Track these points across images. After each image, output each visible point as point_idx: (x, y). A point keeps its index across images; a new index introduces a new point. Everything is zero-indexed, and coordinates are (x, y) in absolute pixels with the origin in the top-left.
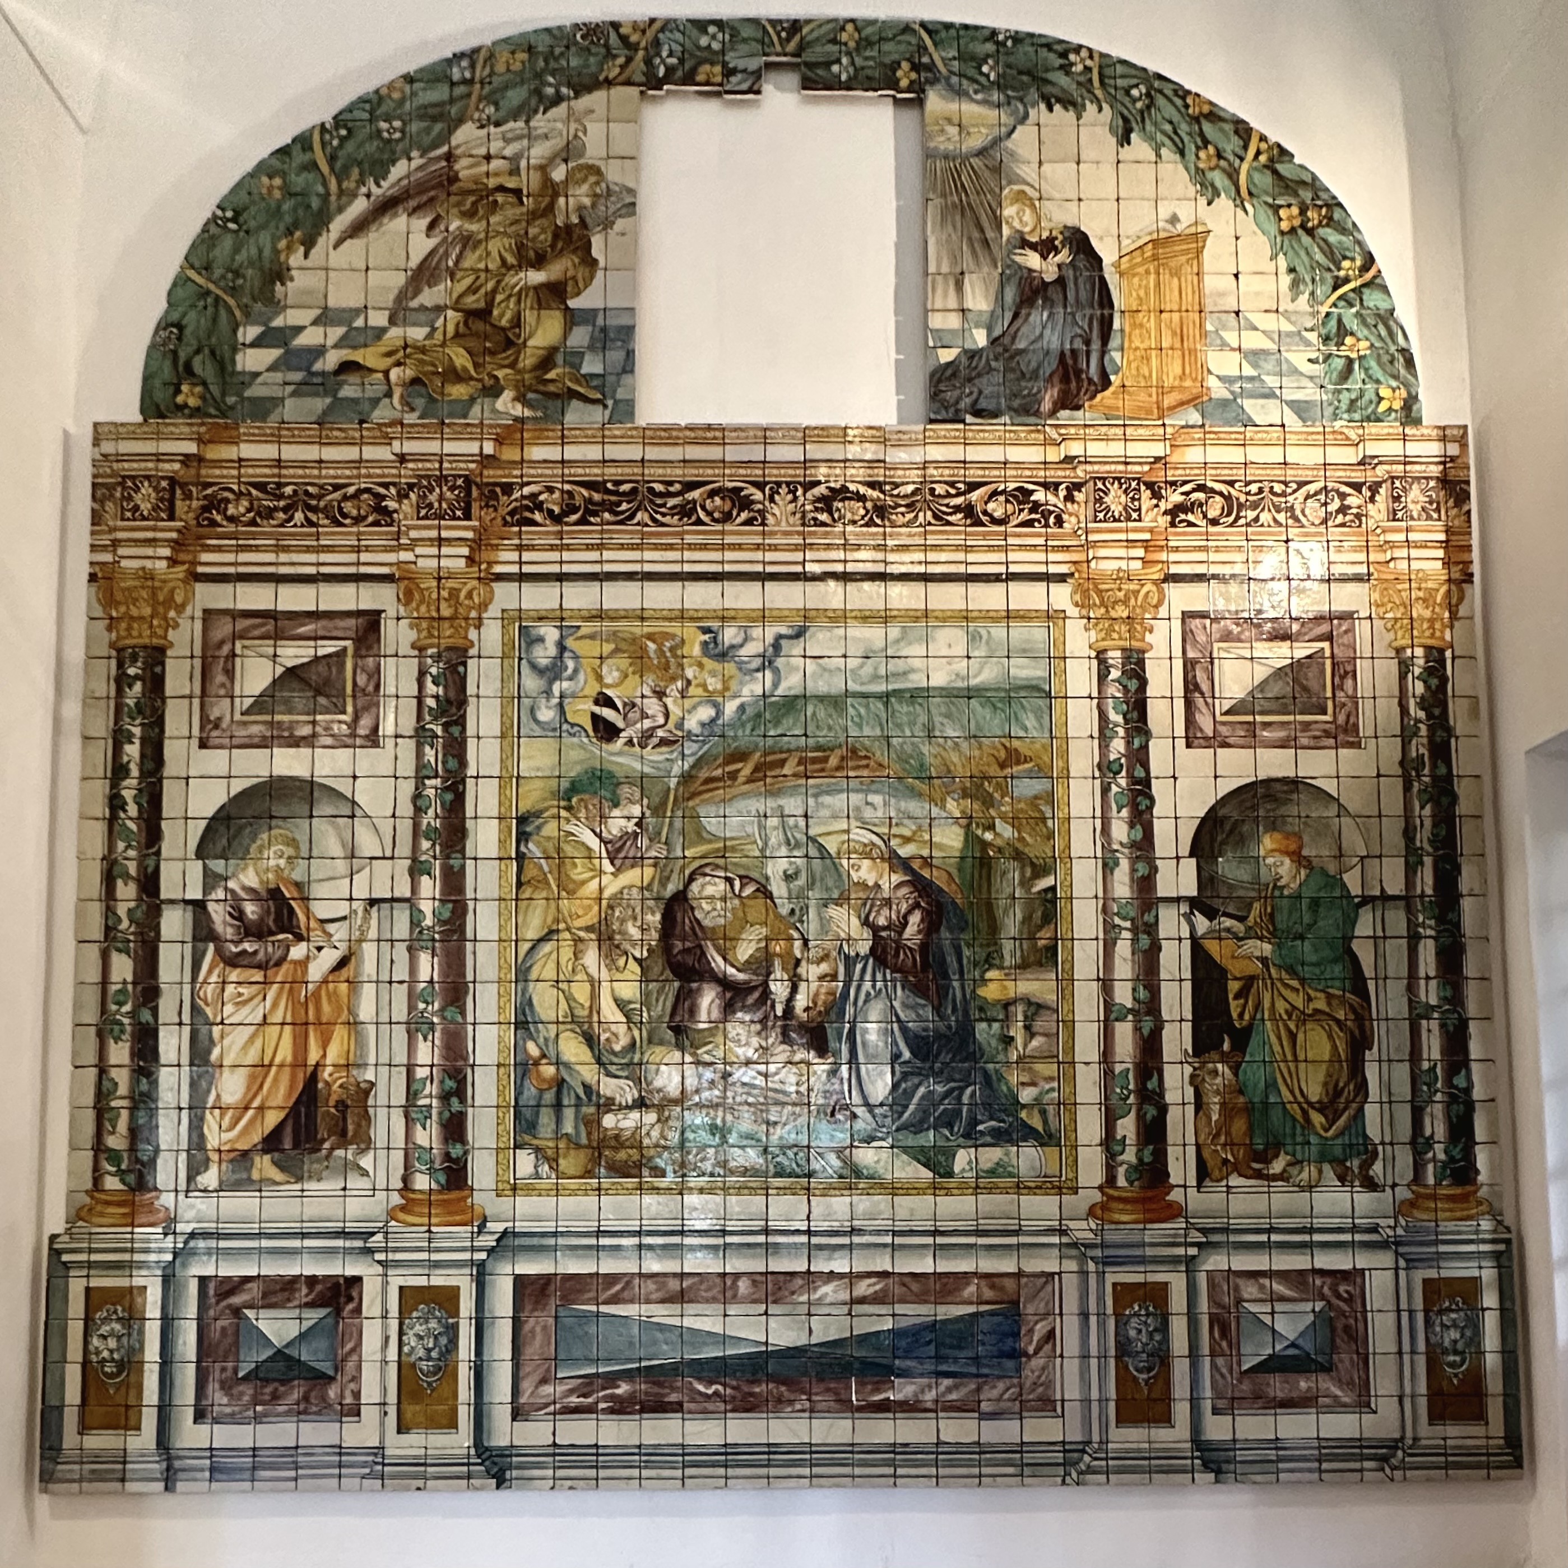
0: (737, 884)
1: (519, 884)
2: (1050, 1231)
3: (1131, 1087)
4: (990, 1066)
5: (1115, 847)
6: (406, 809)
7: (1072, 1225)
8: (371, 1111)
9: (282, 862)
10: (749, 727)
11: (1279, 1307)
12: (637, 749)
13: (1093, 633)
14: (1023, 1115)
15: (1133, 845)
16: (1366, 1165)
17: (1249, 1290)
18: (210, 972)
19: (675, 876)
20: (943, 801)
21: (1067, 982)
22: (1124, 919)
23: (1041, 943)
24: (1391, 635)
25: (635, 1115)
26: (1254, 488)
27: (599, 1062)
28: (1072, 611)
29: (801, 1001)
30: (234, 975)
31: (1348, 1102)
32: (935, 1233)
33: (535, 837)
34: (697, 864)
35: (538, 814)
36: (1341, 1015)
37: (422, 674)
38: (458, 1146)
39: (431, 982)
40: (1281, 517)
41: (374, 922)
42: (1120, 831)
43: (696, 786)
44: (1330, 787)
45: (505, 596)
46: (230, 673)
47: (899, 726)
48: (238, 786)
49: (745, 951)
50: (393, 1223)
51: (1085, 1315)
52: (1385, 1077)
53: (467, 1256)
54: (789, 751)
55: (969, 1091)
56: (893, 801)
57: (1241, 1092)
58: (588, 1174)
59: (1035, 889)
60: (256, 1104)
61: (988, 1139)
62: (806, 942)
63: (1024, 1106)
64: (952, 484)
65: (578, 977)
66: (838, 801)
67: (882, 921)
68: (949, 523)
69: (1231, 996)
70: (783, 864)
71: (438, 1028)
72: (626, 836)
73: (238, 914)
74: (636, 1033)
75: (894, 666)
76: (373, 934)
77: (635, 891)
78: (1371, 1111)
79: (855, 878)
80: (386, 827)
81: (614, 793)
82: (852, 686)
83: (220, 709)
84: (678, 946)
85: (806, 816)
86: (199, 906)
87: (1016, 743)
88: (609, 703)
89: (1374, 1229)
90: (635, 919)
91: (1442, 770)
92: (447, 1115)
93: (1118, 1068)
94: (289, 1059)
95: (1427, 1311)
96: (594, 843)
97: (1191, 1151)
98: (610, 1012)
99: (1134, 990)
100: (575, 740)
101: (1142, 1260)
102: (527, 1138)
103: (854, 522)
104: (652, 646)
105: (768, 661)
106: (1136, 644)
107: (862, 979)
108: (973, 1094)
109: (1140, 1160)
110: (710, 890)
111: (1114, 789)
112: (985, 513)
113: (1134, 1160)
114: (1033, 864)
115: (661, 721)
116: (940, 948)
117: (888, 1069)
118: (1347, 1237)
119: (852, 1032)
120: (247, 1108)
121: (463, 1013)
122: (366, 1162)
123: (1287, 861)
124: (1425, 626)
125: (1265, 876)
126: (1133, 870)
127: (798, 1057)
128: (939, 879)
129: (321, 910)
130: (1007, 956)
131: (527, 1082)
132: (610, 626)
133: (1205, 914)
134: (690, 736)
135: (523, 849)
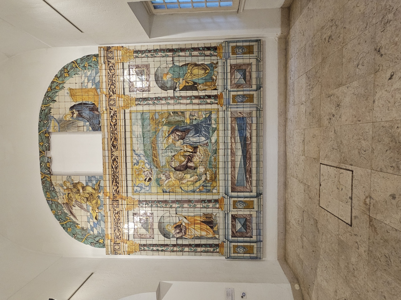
0: (173, 160)
1: (173, 192)
2: (224, 113)
3: (203, 100)
4: (200, 122)
5: (166, 103)
6: (162, 209)
7: (223, 109)
8: (207, 213)
9: (171, 227)
10: (149, 158)
11: (236, 78)
12: (152, 175)
13: (133, 106)
14: (207, 117)
15: (166, 100)
16: (214, 64)
17: (233, 82)
18: (187, 237)
20: (159, 129)
21: (187, 110)
22: (177, 101)
23: (181, 114)
24: (132, 59)
25: (207, 175)
26: (109, 81)
27: (200, 180)
28: (130, 109)
29: (190, 150)
30: (187, 233)
31: (205, 67)
32: (225, 130)
33: (166, 190)
36: (191, 68)
37: (142, 207)
38: (212, 201)
39: (188, 205)
40: (114, 76)
41: (179, 213)
42: (163, 102)
43: (158, 166)
44: (156, 69)
45: (130, 195)
46: (142, 235)
47: (148, 136)
48: (159, 233)
49: (183, 159)
50: (224, 210)
51: (237, 107)
52: (201, 61)
53: (228, 199)
54: (152, 152)
55: (203, 125)
56: (159, 137)
57: (203, 83)
58: (216, 182)
59: (173, 115)
60: (206, 230)
61: (211, 122)
62: (181, 150)
63: (206, 117)
64: (111, 128)
65: (187, 184)
66: (160, 145)
67: (178, 138)
68: (117, 128)
69: (189, 85)
70: (169, 153)
71: (195, 204)
72: (166, 176)
73: (179, 233)
74: (195, 175)
75: (139, 136)
76: (181, 213)
77: (174, 175)
78: (206, 63)
79: (171, 142)
80: (165, 212)
81: (159, 178)
82: (142, 143)
83: (148, 236)
84: (182, 169)
85: (162, 150)
86: (177, 238)
87: (150, 118)
88: (146, 179)
89: (224, 62)
90: (178, 175)
91: (153, 51)
92: (208, 202)
93: (200, 102)
94: (200, 225)
95: (237, 54)
96: (167, 181)
97: (212, 91)
98: (192, 179)
99: (188, 100)
101: (229, 99)
102: (211, 191)
103: (117, 143)
104: (137, 173)
105: (139, 156)
106: (135, 99)
107: (187, 141)
110: (174, 164)
111: (157, 103)
112: (115, 123)
113: (214, 100)
114: (169, 115)
115: (148, 171)
116: (182, 129)
117: (200, 137)
118: (225, 67)
119: (194, 143)
120: (207, 231)
121: (193, 200)
122: (215, 214)
123: (167, 76)
124: (130, 54)
125: (170, 79)
126: (169, 100)
127: (199, 151)
128: (171, 130)
129: (178, 221)
130: (183, 119)
131: (203, 191)
132: (134, 179)
133: (176, 89)
134: (150, 167)
135: (168, 192)
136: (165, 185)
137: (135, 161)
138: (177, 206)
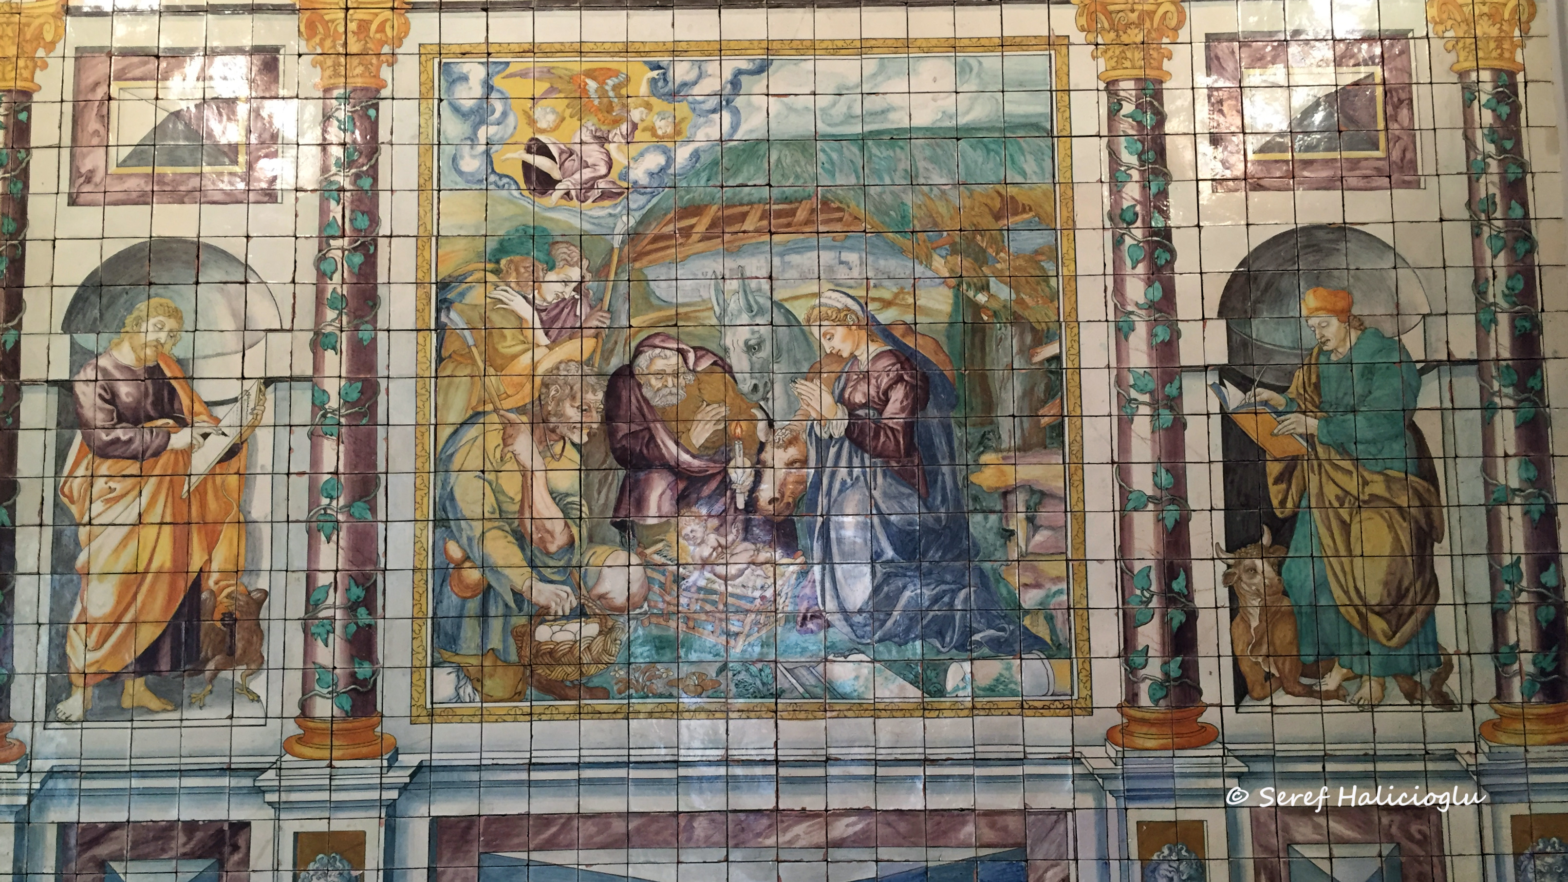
0: (691, 356)
1: (440, 359)
2: (1060, 759)
3: (1154, 588)
4: (987, 566)
5: (1130, 308)
6: (307, 274)
7: (1087, 752)
8: (264, 625)
9: (163, 336)
10: (704, 176)
11: (1337, 851)
12: (575, 202)
13: (1101, 61)
14: (1027, 622)
15: (1152, 306)
16: (1440, 678)
17: (1302, 830)
18: (76, 464)
19: (619, 348)
20: (929, 257)
21: (1075, 466)
22: (1142, 391)
23: (1044, 421)
24: (1452, 57)
25: (574, 626)
27: (532, 565)
28: (1078, 37)
29: (766, 491)
30: (105, 468)
31: (1415, 605)
32: (926, 762)
33: (457, 305)
34: (644, 335)
35: (461, 279)
36: (1403, 501)
37: (327, 118)
38: (366, 665)
39: (336, 473)
41: (269, 405)
42: (1136, 290)
43: (643, 244)
44: (1384, 233)
45: (423, 28)
46: (105, 119)
47: (877, 173)
48: (112, 249)
49: (700, 434)
50: (288, 757)
51: (1104, 861)
52: (1459, 574)
53: (374, 795)
54: (751, 204)
55: (962, 594)
56: (870, 259)
57: (1285, 594)
58: (518, 696)
59: (1037, 359)
60: (128, 618)
61: (986, 651)
62: (771, 424)
63: (1027, 612)
65: (507, 466)
66: (808, 260)
67: (859, 398)
69: (1270, 481)
70: (744, 333)
71: (344, 527)
72: (562, 304)
73: (111, 398)
75: (872, 103)
76: (268, 418)
77: (573, 368)
78: (1444, 617)
79: (827, 346)
80: (284, 295)
81: (549, 254)
82: (822, 128)
83: (93, 160)
84: (623, 428)
85: (770, 278)
86: (65, 387)
87: (1012, 190)
88: (544, 151)
89: (1452, 756)
90: (573, 398)
91: (1518, 212)
92: (353, 628)
93: (1138, 566)
94: (168, 565)
95: (1517, 855)
96: (525, 310)
97: (1227, 664)
98: (544, 506)
99: (1155, 474)
100: (504, 193)
101: (1171, 794)
102: (447, 655)
104: (592, 85)
105: (725, 100)
106: (1152, 73)
107: (836, 465)
108: (967, 599)
109: (1167, 674)
110: (659, 364)
111: (1128, 241)
113: (1158, 674)
114: (1033, 329)
115: (603, 170)
116: (927, 428)
117: (867, 569)
118: (1418, 766)
119: (825, 526)
120: (117, 623)
121: (373, 510)
122: (258, 685)
123: (1334, 321)
124: (1493, 45)
125: (1309, 340)
126: (1152, 335)
127: (764, 556)
128: (925, 348)
129: (207, 391)
130: (1005, 436)
131: (447, 589)
132: (544, 62)
133: (1237, 385)
134: (636, 187)
135: (443, 319)
136: (499, 294)
137: (682, 71)
138: (332, 387)
